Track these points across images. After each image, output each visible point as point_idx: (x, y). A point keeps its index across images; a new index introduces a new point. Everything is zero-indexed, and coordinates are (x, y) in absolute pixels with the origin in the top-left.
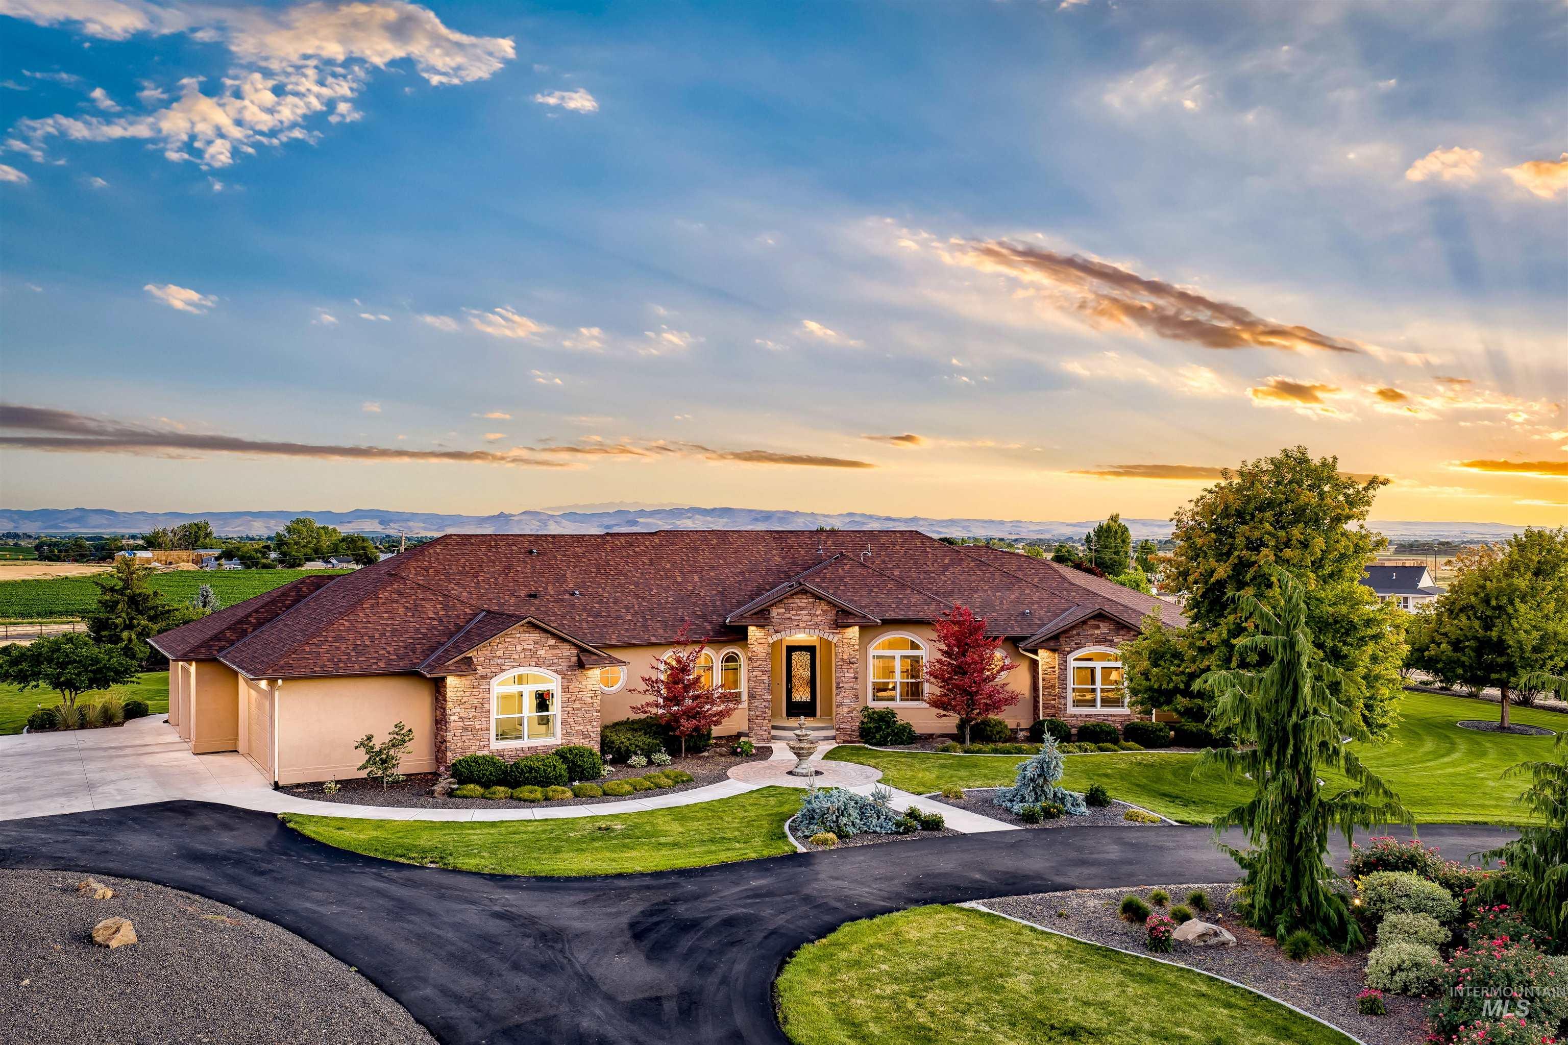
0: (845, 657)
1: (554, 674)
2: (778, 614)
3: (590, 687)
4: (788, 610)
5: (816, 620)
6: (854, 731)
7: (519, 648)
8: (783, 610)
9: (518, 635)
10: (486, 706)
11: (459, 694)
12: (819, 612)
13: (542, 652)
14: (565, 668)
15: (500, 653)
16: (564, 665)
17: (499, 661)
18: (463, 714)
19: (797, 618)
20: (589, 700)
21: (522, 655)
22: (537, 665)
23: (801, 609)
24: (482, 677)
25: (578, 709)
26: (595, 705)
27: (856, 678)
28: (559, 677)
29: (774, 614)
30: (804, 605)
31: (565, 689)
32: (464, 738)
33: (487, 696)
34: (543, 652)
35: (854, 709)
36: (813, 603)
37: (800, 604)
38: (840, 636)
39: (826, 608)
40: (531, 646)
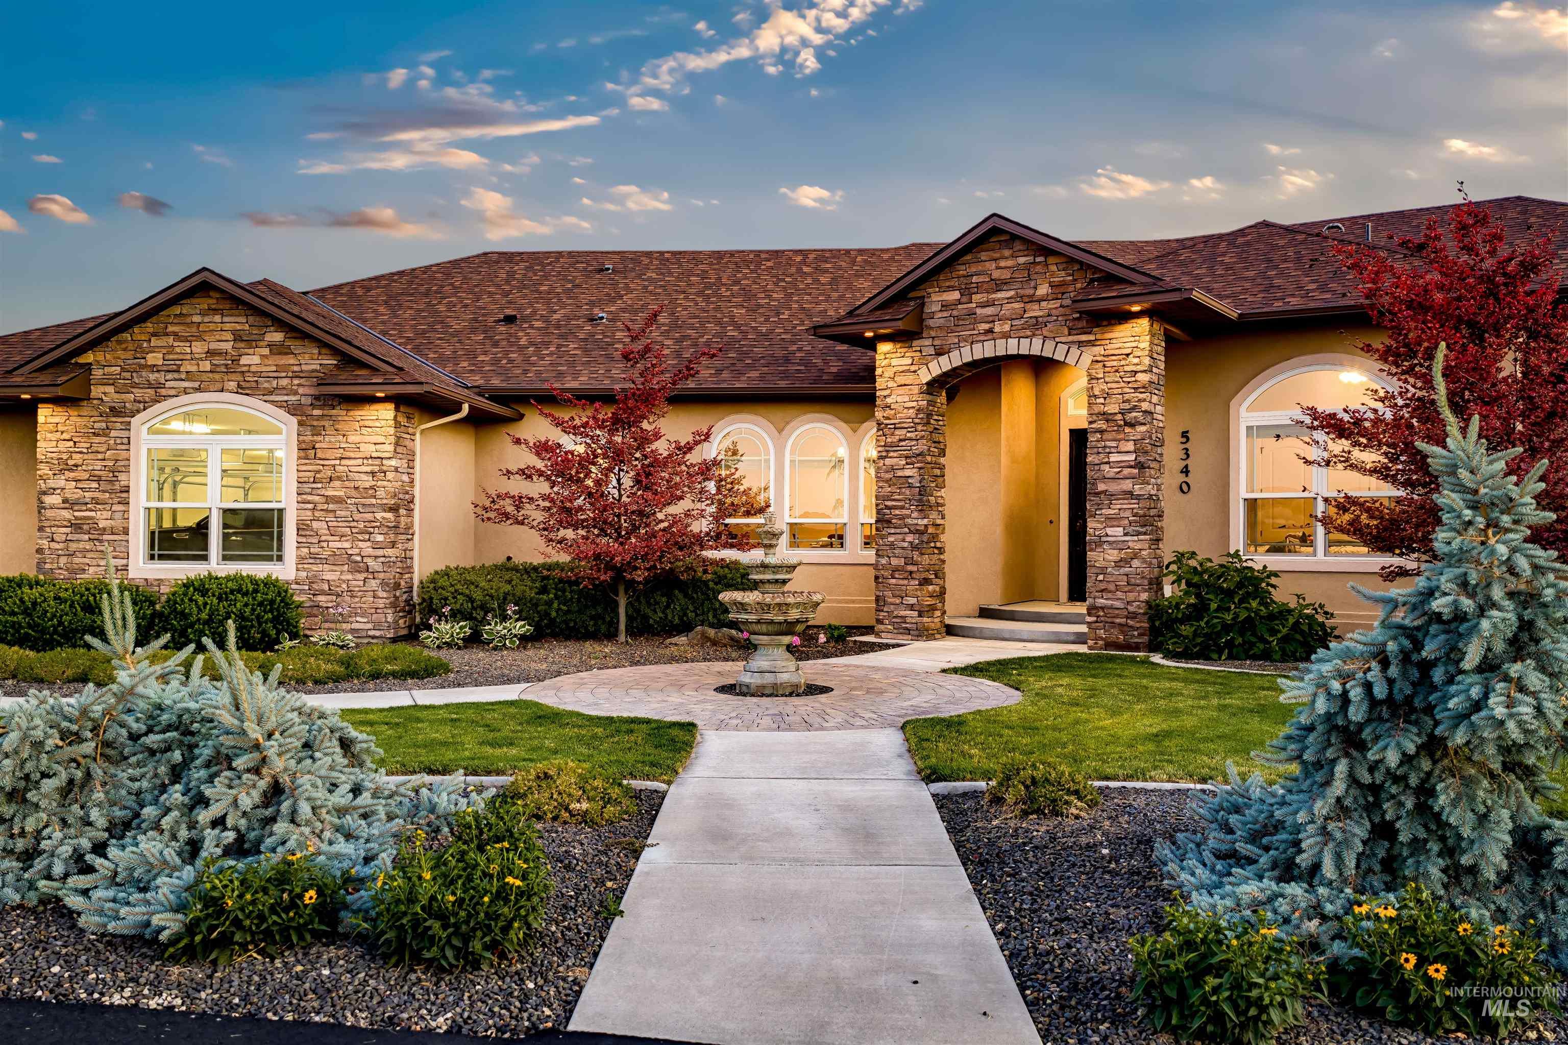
0: (1112, 408)
1: (282, 413)
2: (945, 306)
3: (369, 449)
4: (967, 292)
5: (1035, 311)
6: (1133, 616)
7: (199, 348)
8: (956, 295)
9: (197, 319)
10: (122, 477)
11: (63, 446)
12: (1043, 290)
13: (251, 360)
14: (309, 401)
15: (154, 358)
16: (304, 392)
17: (153, 377)
18: (72, 492)
19: (989, 311)
20: (367, 481)
21: (206, 366)
22: (241, 390)
23: (999, 284)
24: (115, 411)
25: (339, 500)
26: (381, 493)
27: (1140, 466)
28: (294, 421)
29: (935, 308)
30: (1006, 275)
31: (306, 450)
32: (73, 546)
33: (124, 454)
34: (256, 360)
35: (1135, 556)
36: (1028, 267)
37: (996, 274)
38: (1097, 350)
39: (1061, 276)
40: (228, 346)
